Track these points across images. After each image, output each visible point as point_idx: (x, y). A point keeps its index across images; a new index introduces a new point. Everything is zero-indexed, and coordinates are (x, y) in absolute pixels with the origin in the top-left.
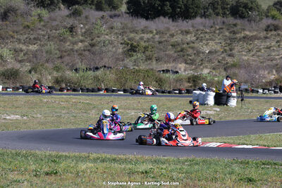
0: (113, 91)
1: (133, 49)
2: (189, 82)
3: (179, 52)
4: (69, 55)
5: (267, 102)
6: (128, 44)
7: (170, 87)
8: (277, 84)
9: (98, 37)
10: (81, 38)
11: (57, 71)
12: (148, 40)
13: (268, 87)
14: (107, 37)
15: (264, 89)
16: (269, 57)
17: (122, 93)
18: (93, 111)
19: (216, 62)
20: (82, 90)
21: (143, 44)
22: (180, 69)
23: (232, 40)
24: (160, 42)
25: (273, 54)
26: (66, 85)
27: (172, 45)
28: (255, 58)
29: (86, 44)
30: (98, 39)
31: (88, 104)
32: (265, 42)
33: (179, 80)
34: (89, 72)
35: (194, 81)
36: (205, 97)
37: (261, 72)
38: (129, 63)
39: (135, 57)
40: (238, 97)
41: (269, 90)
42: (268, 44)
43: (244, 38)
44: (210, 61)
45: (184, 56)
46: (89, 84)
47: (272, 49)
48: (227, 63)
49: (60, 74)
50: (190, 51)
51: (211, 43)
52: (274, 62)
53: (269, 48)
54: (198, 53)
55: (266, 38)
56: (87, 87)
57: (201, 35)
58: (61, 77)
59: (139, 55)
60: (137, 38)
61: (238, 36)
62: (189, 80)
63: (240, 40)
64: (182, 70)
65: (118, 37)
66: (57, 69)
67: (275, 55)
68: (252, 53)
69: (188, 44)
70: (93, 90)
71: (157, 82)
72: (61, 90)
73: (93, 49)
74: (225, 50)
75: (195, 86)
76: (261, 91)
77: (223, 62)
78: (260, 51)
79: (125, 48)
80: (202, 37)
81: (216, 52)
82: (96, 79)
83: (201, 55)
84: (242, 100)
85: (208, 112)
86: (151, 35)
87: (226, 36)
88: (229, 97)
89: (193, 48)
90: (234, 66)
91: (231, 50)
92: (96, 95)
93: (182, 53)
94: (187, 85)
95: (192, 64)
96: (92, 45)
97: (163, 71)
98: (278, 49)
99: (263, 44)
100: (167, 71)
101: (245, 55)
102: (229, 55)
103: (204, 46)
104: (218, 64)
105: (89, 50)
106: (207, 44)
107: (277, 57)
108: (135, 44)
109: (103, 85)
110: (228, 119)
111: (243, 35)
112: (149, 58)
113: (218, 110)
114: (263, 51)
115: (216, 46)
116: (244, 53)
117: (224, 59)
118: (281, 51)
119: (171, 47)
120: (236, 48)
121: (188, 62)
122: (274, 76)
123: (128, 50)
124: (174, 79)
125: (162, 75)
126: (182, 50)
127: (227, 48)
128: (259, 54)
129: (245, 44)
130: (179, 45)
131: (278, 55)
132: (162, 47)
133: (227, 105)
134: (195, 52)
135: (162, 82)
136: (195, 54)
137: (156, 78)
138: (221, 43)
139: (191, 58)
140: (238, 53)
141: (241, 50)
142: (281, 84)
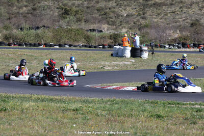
0: (51, 46)
1: (66, 12)
2: (110, 39)
3: (103, 15)
4: (15, 17)
5: (172, 55)
6: (62, 9)
7: (96, 43)
8: (180, 41)
9: (39, 3)
10: (25, 3)
11: (6, 30)
12: (79, 6)
13: (173, 44)
14: (45, 3)
15: (169, 45)
16: (174, 20)
17: (58, 47)
18: (35, 61)
19: (132, 23)
20: (26, 45)
21: (74, 9)
22: (104, 29)
23: (145, 6)
24: (88, 8)
26: (13, 41)
27: (97, 10)
28: (163, 20)
29: (30, 8)
30: (39, 5)
31: (31, 56)
32: (171, 8)
33: (103, 38)
34: (32, 31)
35: (115, 38)
36: (123, 51)
37: (168, 31)
38: (63, 23)
39: (68, 19)
40: (149, 51)
41: (174, 46)
42: (173, 9)
43: (154, 4)
44: (127, 22)
45: (107, 18)
46: (32, 40)
47: (176, 13)
48: (141, 24)
49: (8, 32)
50: (112, 15)
51: (128, 8)
52: (178, 23)
54: (118, 16)
55: (172, 4)
56: (30, 42)
57: (121, 2)
58: (9, 34)
59: (71, 17)
60: (70, 4)
61: (150, 3)
62: (110, 37)
63: (151, 6)
64: (106, 29)
65: (54, 3)
66: (6, 28)
67: (178, 18)
68: (161, 17)
69: (110, 9)
70: (35, 45)
71: (85, 39)
72: (9, 44)
73: (35, 12)
74: (139, 14)
75: (115, 42)
76: (167, 46)
77: (138, 23)
78: (166, 14)
79: (60, 11)
80: (121, 4)
81: (132, 15)
82: (37, 36)
83: (120, 17)
84: (152, 54)
85: (126, 63)
86: (81, 2)
87: (140, 3)
88: (142, 51)
89: (114, 12)
90: (146, 26)
91: (144, 14)
92: (37, 49)
93: (105, 16)
94: (109, 41)
95: (113, 25)
96: (34, 9)
97: (90, 30)
98: (181, 13)
99: (169, 9)
100: (94, 30)
101: (155, 18)
102: (143, 18)
103: (123, 11)
104: (134, 25)
105: (31, 13)
106: (125, 9)
107: (180, 20)
108: (68, 8)
109: (42, 41)
110: (141, 68)
111: (153, 2)
112: (79, 20)
113: (134, 61)
114: (169, 15)
115: (132, 11)
116: (154, 16)
117: (138, 21)
118: (184, 15)
119: (96, 11)
120: (148, 12)
121: (110, 23)
122: (177, 35)
123: (63, 14)
124: (99, 37)
125: (90, 33)
126: (105, 14)
127: (141, 12)
128: (166, 17)
129: (155, 9)
130: (102, 9)
131: (181, 18)
132: (89, 11)
133: (140, 57)
134: (116, 15)
135: (89, 39)
136: (115, 17)
137: (85, 36)
138: (136, 9)
139: (112, 20)
140: (149, 17)
141: (152, 14)
142: (183, 41)
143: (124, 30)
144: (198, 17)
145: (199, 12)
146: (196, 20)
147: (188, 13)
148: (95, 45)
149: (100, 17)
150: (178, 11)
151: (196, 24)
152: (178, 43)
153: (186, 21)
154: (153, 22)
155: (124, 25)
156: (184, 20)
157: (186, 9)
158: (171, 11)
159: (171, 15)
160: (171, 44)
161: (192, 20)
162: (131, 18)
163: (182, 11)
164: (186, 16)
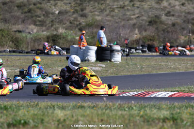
3: (26, 13)
8: (145, 43)
16: (125, 17)
19: (68, 23)
22: (32, 30)
24: (4, 4)
27: (18, 7)
28: (109, 18)
32: (118, 2)
35: (54, 40)
36: (86, 52)
37: (122, 31)
42: (121, 3)
44: (61, 22)
45: (32, 17)
47: (126, 8)
48: (80, 24)
50: (39, 12)
51: (59, 3)
52: (130, 22)
53: (123, 7)
54: (47, 14)
64: (35, 30)
67: (130, 15)
68: (105, 13)
69: (34, 4)
71: (13, 42)
77: (75, 23)
78: (113, 10)
81: (66, 12)
83: (51, 15)
84: (127, 55)
85: (94, 68)
89: (41, 9)
90: (89, 26)
91: (82, 10)
93: (29, 14)
95: (42, 25)
98: (133, 8)
99: (116, 3)
101: (98, 15)
103: (54, 7)
104: (70, 25)
106: (55, 5)
107: (132, 17)
113: (104, 66)
114: (116, 11)
115: (65, 7)
116: (96, 13)
118: (137, 11)
119: (16, 8)
120: (87, 8)
121: (38, 23)
122: (136, 35)
125: (18, 35)
126: (29, 11)
127: (77, 8)
128: (113, 13)
129: (96, 4)
130: (25, 5)
131: (134, 15)
132: (7, 8)
133: (110, 61)
134: (44, 13)
135: (18, 42)
136: (44, 15)
137: (12, 38)
138: (70, 3)
139: (40, 19)
140: (90, 14)
141: (93, 10)
142: (150, 43)
143: (61, 31)
144: (156, 12)
145: (157, 6)
146: (156, 16)
147: (143, 8)
148: (26, 51)
149: (23, 16)
150: (128, 5)
151: (156, 22)
152: (142, 46)
153: (141, 18)
154: (96, 20)
155: (58, 26)
156: (138, 17)
157: (139, 3)
158: (119, 6)
159: (118, 11)
160: (133, 46)
161: (149, 17)
162: (66, 16)
163: (133, 5)
164: (140, 12)
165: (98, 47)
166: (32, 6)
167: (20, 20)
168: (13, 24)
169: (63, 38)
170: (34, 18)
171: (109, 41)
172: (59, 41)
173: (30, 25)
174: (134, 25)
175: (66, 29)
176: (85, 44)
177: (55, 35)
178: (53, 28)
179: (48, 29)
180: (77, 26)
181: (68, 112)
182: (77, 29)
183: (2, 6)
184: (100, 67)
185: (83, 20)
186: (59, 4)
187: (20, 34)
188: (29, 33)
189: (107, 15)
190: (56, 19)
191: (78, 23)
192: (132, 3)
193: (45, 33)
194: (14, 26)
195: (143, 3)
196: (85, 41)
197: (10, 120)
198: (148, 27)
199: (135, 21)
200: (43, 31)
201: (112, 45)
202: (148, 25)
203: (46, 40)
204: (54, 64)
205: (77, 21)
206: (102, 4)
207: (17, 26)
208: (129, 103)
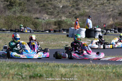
0: (4, 30)
1: (11, 4)
2: (55, 25)
3: (41, 6)
6: (8, 1)
7: (42, 28)
8: (116, 27)
13: (110, 29)
16: (104, 10)
19: (68, 13)
21: (18, 1)
25: (106, 8)
27: (37, 3)
28: (94, 11)
33: (48, 24)
35: (59, 24)
36: (79, 32)
39: (14, 10)
41: (111, 31)
42: (102, 1)
44: (64, 13)
45: (46, 9)
47: (104, 5)
48: (76, 14)
50: (50, 6)
52: (107, 13)
53: (103, 4)
54: (55, 7)
59: (17, 8)
64: (47, 18)
68: (92, 8)
69: (47, 1)
71: (33, 25)
74: (73, 5)
75: (60, 28)
77: (73, 13)
78: (97, 6)
79: (4, 4)
81: (67, 7)
83: (57, 8)
84: (105, 34)
88: (96, 32)
89: (51, 4)
90: (81, 15)
91: (77, 5)
93: (44, 8)
94: (54, 27)
97: (35, 18)
98: (109, 5)
99: (98, 2)
100: (38, 18)
101: (87, 9)
102: (77, 9)
103: (59, 3)
104: (69, 15)
106: (60, 2)
107: (109, 10)
108: (13, 1)
113: (90, 41)
114: (99, 6)
115: (66, 3)
116: (86, 7)
117: (73, 11)
118: (112, 7)
119: (35, 4)
120: (80, 4)
121: (49, 13)
122: (111, 22)
123: (8, 6)
124: (45, 23)
125: (36, 20)
126: (44, 6)
127: (74, 4)
128: (96, 8)
129: (86, 2)
130: (41, 2)
131: (110, 9)
132: (30, 4)
133: (94, 38)
134: (53, 7)
135: (36, 25)
136: (53, 8)
137: (33, 22)
138: (69, 1)
139: (50, 11)
140: (82, 8)
141: (84, 6)
142: (119, 27)
143: (64, 18)
147: (115, 5)
148: (42, 30)
149: (40, 9)
150: (106, 3)
152: (114, 29)
153: (114, 11)
154: (86, 12)
155: (61, 15)
156: (112, 10)
157: (113, 2)
158: (100, 3)
159: (100, 6)
160: (108, 29)
161: (119, 10)
162: (67, 9)
163: (109, 3)
164: (113, 7)
165: (87, 29)
166: (45, 3)
167: (38, 11)
168: (34, 14)
169: (65, 23)
170: (47, 10)
171: (93, 25)
172: (62, 24)
173: (44, 14)
174: (110, 15)
175: (67, 17)
176: (79, 27)
177: (60, 21)
178: (58, 17)
179: (55, 17)
180: (74, 15)
181: (68, 70)
182: (74, 17)
183: (27, 2)
184: (88, 41)
185: (78, 12)
186: (62, 1)
187: (38, 20)
188: (44, 19)
189: (93, 9)
190: (60, 11)
191: (74, 13)
192: (109, 2)
193: (53, 19)
194: (34, 15)
195: (116, 2)
196: (79, 25)
197: (31, 74)
198: (118, 17)
199: (110, 13)
200: (52, 18)
201: (95, 27)
202: (119, 15)
203: (54, 24)
204: (58, 39)
205: (74, 12)
206: (90, 2)
207: (36, 15)
208: (106, 64)
